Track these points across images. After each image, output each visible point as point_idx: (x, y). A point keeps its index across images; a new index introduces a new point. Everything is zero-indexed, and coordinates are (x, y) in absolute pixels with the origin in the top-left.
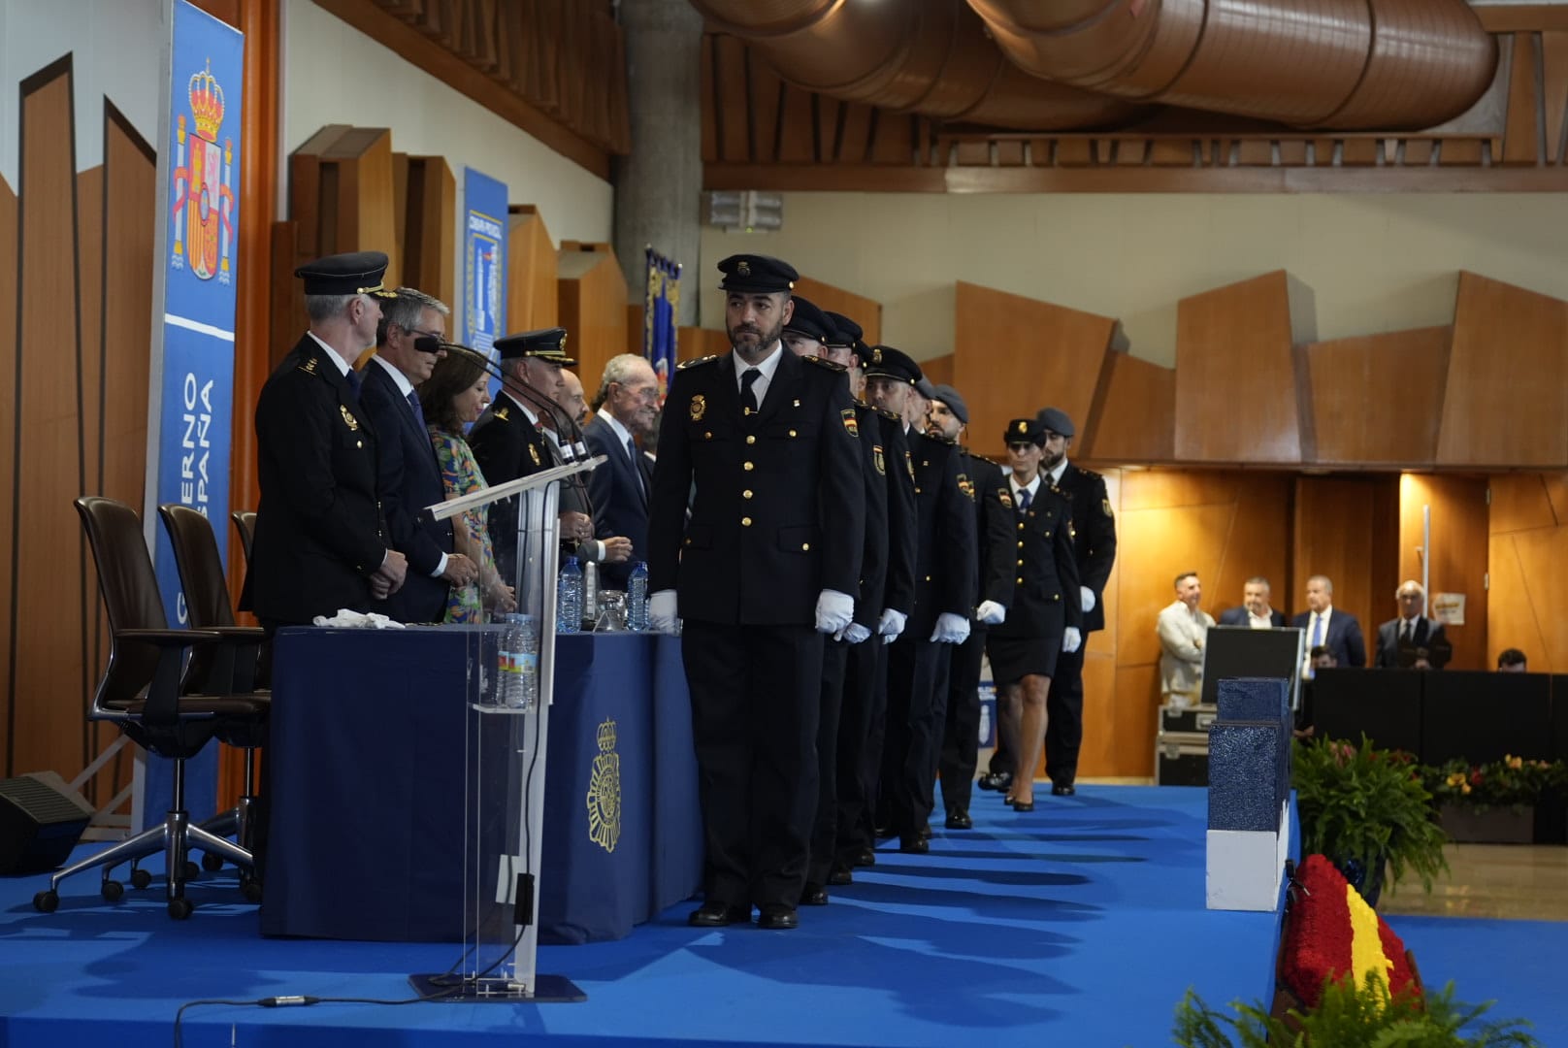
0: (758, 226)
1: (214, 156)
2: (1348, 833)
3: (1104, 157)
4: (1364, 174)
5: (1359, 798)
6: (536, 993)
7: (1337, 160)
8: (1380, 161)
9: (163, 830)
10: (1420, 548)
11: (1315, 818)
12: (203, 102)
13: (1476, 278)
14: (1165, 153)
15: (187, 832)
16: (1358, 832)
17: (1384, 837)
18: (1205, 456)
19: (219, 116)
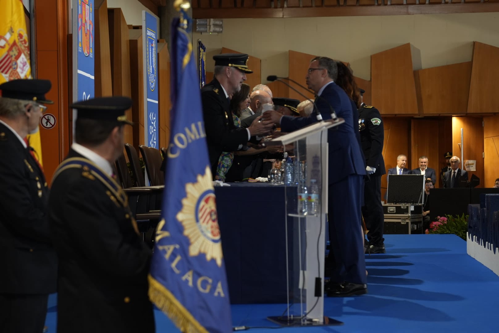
0: (214, 31)
1: (88, 10)
3: (342, 3)
4: (437, 6)
6: (325, 323)
7: (427, 2)
8: (443, 2)
10: (460, 144)
13: (481, 44)
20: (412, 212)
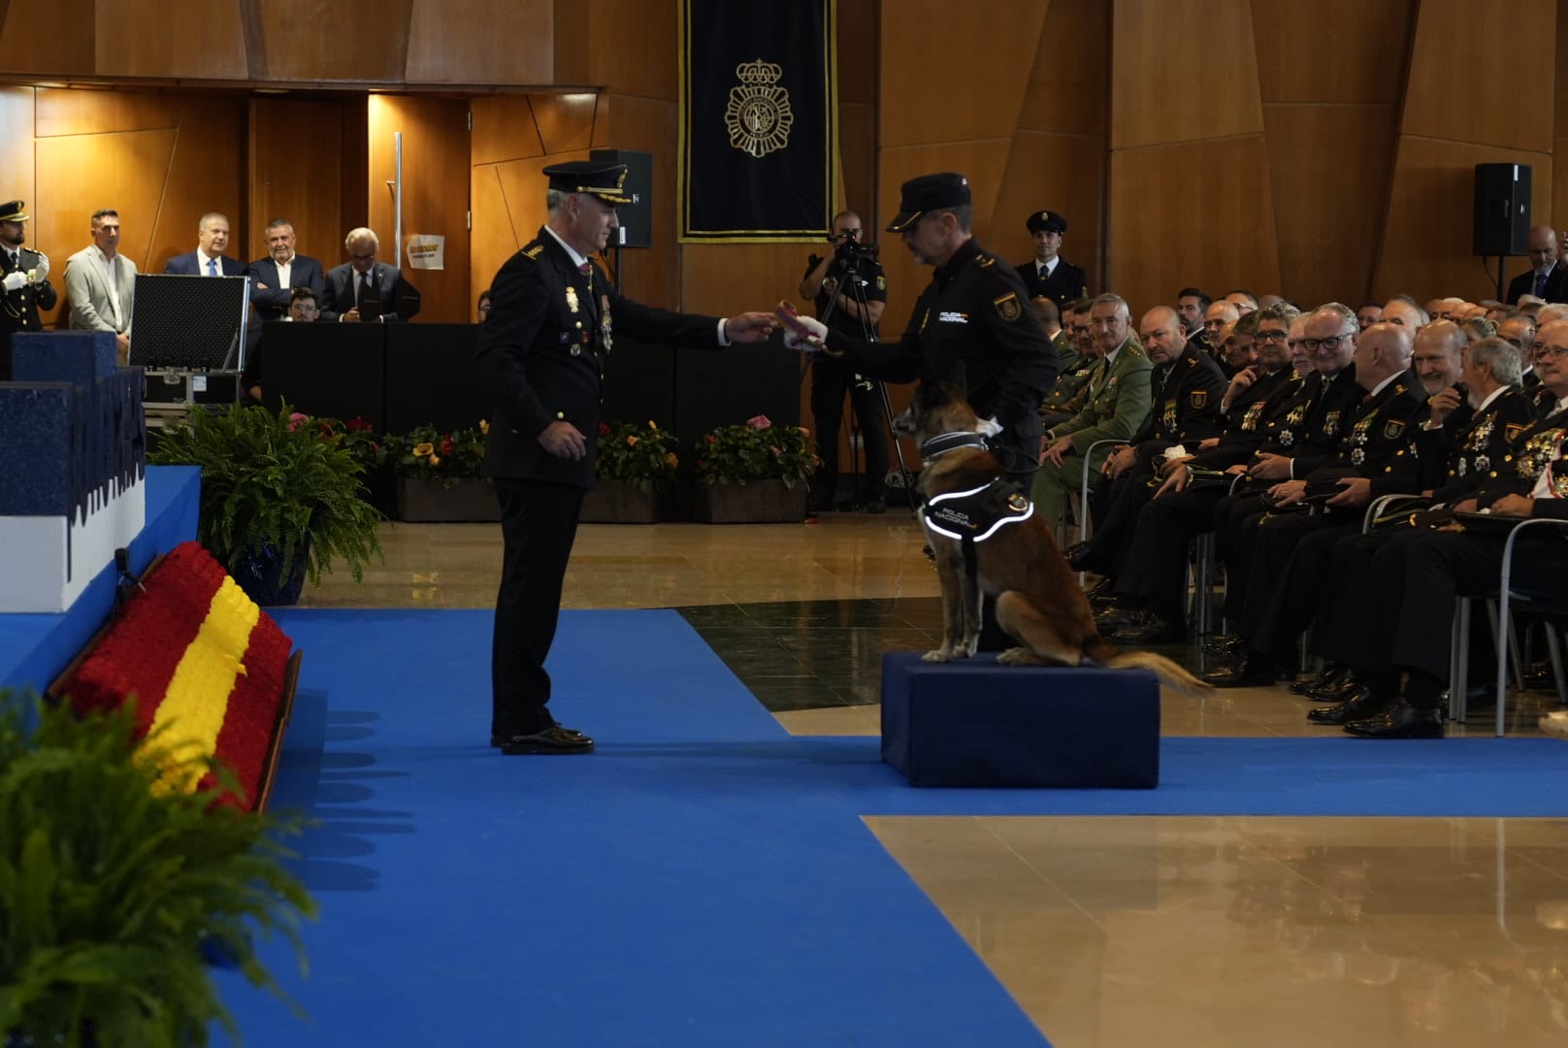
2: (262, 515)
5: (274, 474)
10: (393, 182)
11: (223, 499)
16: (273, 512)
17: (305, 516)
20: (199, 397)
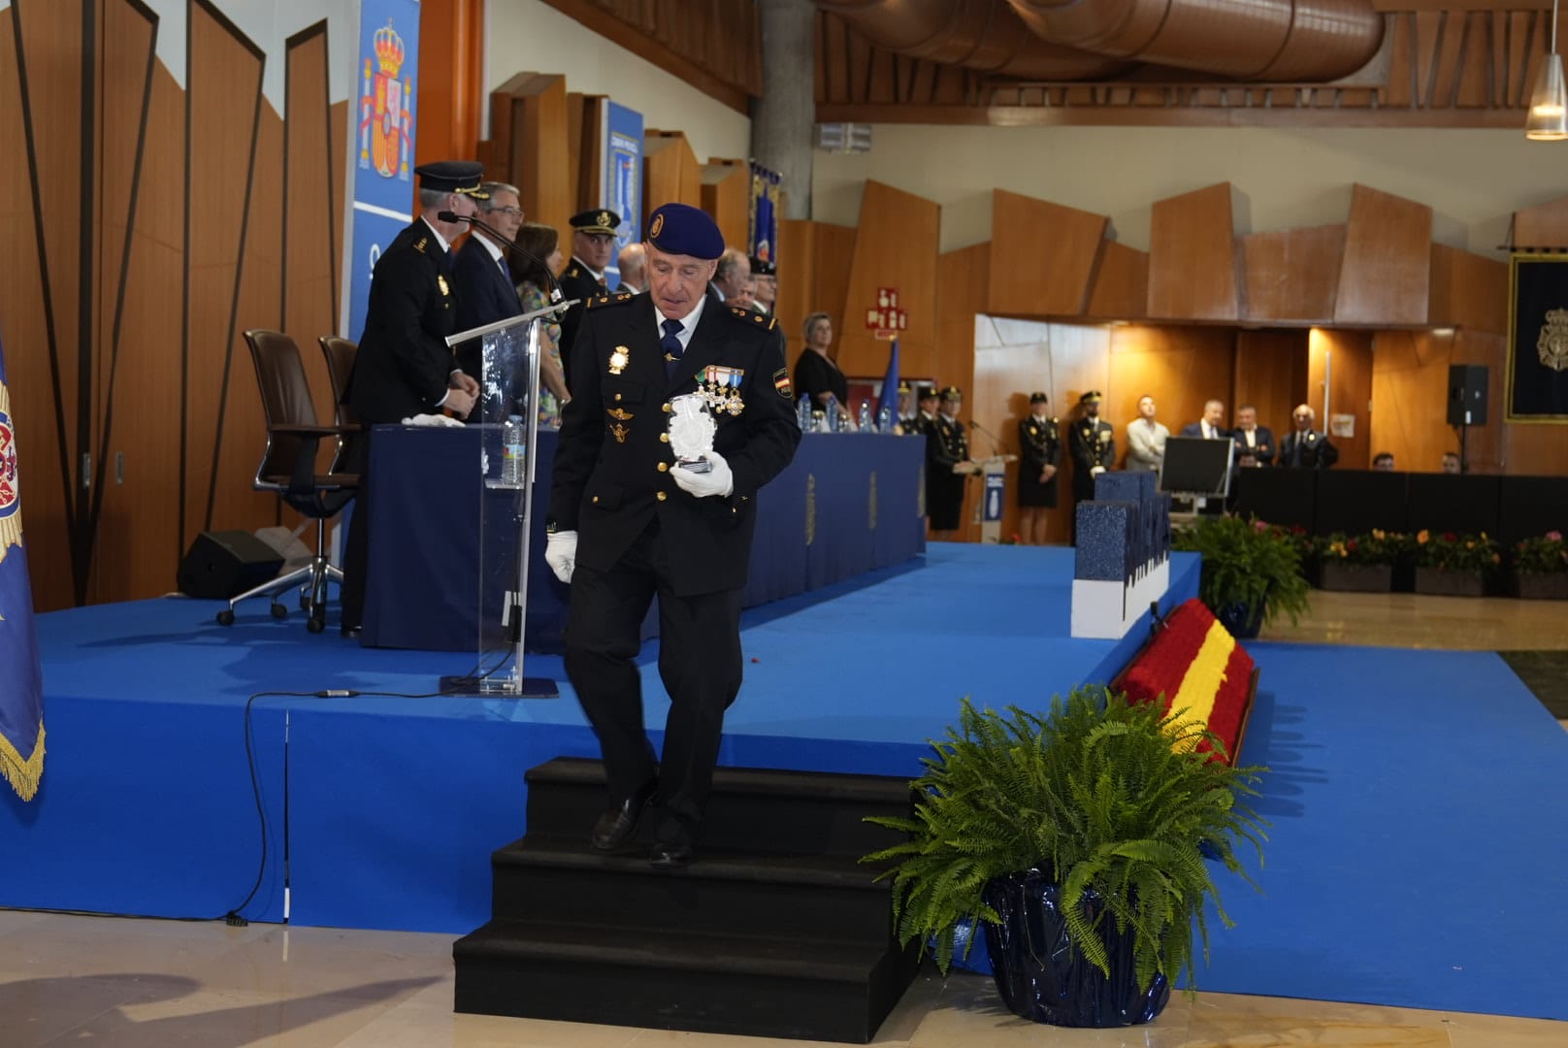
0: (855, 148)
1: (395, 89)
2: (1237, 583)
3: (1101, 99)
4: (1287, 114)
5: (1245, 560)
6: (523, 692)
7: (1268, 103)
8: (1298, 104)
9: (309, 569)
10: (1322, 382)
11: (1214, 573)
12: (386, 47)
13: (1365, 189)
14: (1145, 98)
15: (326, 571)
16: (1244, 582)
17: (1264, 585)
18: (1169, 315)
19: (399, 59)
20: (1201, 511)
